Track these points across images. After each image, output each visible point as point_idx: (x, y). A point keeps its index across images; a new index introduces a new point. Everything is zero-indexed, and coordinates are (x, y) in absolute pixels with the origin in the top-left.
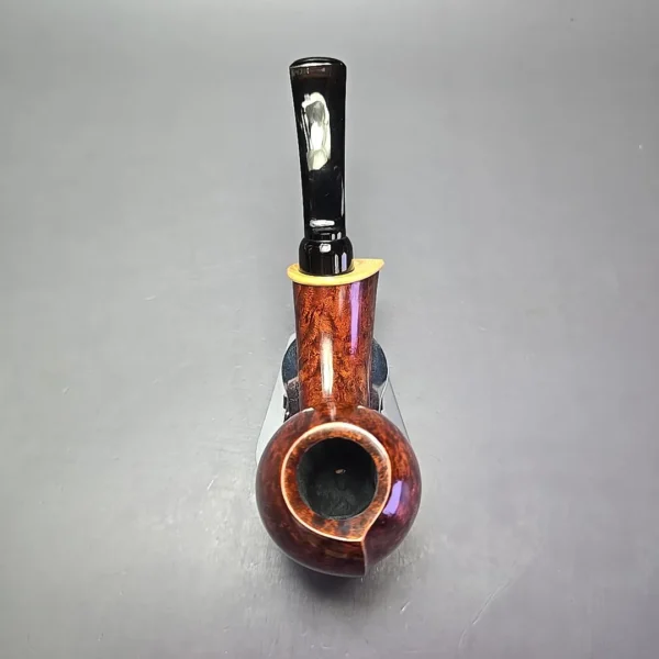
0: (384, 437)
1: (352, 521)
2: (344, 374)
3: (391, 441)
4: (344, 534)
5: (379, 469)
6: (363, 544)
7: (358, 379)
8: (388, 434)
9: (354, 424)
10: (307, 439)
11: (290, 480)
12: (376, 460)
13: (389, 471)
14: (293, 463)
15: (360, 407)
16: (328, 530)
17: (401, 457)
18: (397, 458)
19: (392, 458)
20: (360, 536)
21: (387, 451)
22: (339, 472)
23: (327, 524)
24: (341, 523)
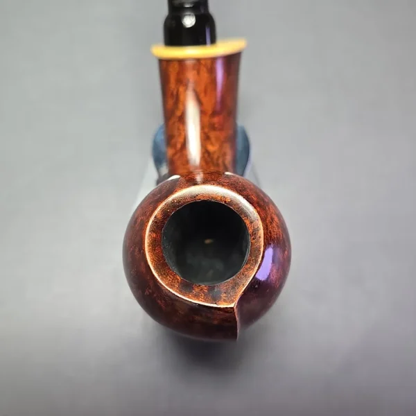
0: (255, 199)
1: (223, 286)
2: (211, 148)
3: (262, 203)
4: (215, 300)
5: (250, 231)
6: (235, 310)
7: (224, 154)
8: (258, 196)
9: (223, 186)
10: (173, 202)
11: (154, 244)
12: (247, 222)
13: (261, 232)
14: (158, 226)
15: (227, 173)
16: (197, 296)
17: (272, 219)
18: (269, 219)
19: (263, 220)
20: (233, 301)
21: (259, 213)
22: (208, 241)
23: (196, 290)
24: (211, 289)
